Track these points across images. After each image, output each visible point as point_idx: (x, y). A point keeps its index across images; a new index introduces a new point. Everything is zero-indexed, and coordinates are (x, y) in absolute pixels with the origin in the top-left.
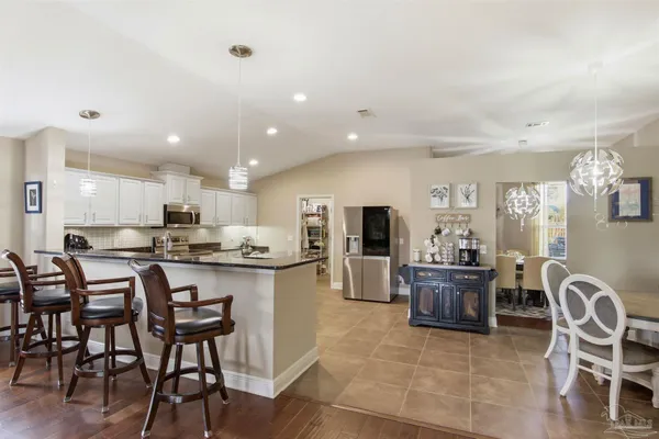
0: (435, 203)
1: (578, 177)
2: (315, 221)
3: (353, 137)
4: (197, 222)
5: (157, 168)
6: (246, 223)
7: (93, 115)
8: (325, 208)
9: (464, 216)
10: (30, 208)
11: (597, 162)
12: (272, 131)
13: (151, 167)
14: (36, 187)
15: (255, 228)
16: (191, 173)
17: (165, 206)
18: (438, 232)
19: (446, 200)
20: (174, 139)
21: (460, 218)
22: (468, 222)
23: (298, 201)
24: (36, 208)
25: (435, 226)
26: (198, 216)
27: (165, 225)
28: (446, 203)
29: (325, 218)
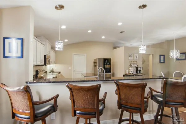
0: (130, 58)
1: (171, 55)
3: (103, 37)
9: (136, 62)
11: (175, 52)
12: (90, 31)
17: (45, 56)
18: (130, 66)
19: (132, 57)
21: (135, 62)
22: (136, 63)
23: (73, 55)
25: (130, 64)
28: (132, 58)
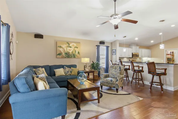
2: (169, 56)
4: (138, 57)
5: (130, 45)
6: (149, 57)
7: (125, 37)
8: (173, 52)
10: (113, 54)
13: (129, 45)
14: (115, 50)
15: (150, 58)
16: (137, 46)
17: (132, 53)
20: (136, 39)
23: (165, 51)
24: (115, 54)
26: (138, 55)
27: (132, 57)
29: (173, 56)
